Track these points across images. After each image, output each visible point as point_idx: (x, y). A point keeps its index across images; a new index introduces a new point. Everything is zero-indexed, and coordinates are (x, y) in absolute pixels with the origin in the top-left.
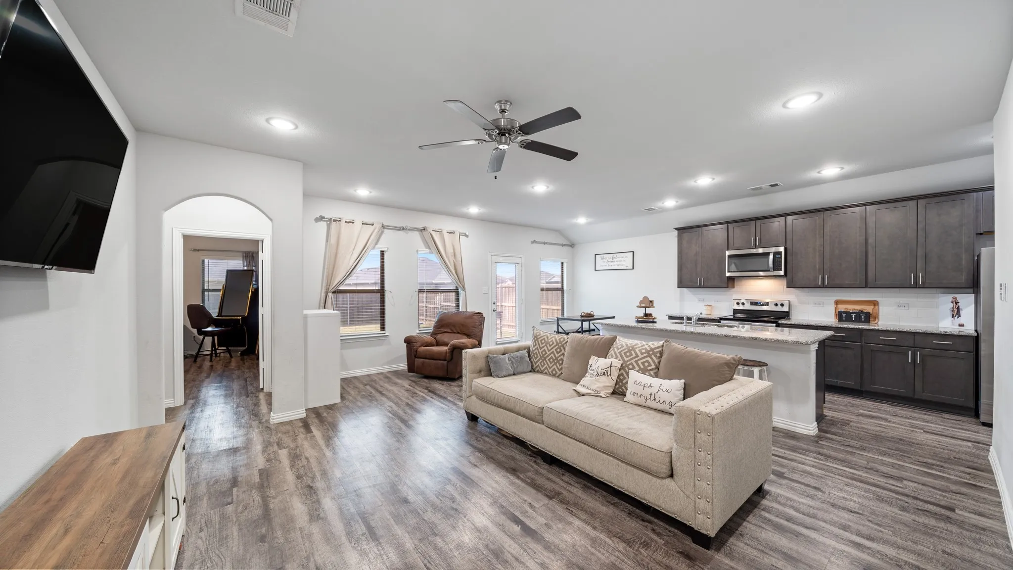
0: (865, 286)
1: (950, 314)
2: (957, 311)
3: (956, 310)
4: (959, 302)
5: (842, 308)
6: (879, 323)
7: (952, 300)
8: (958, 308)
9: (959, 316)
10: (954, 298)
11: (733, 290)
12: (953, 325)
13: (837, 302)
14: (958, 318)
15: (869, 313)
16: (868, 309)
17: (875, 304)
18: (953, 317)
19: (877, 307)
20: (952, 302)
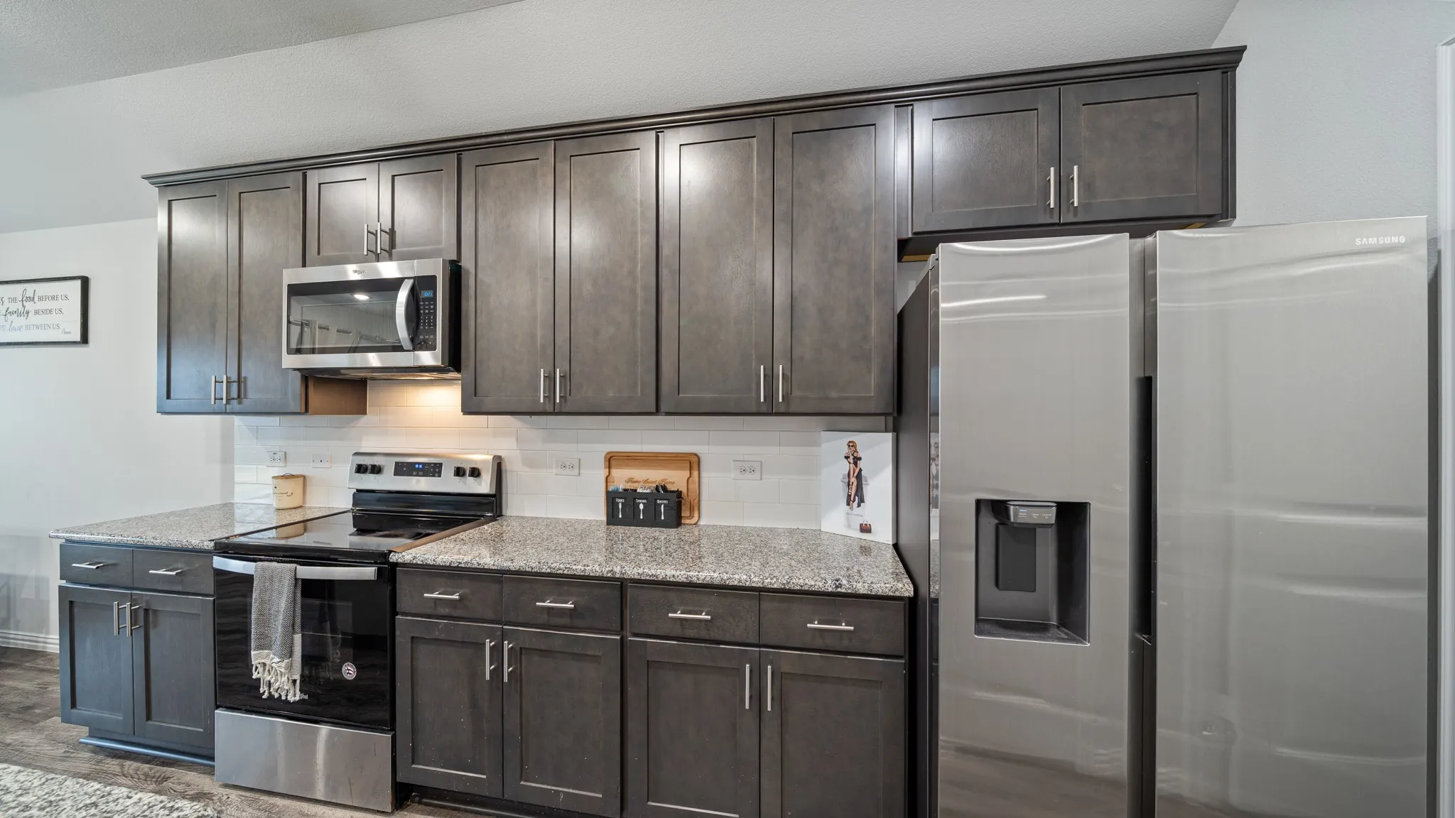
0: (654, 410)
1: (840, 492)
2: (857, 485)
3: (855, 483)
4: (860, 459)
5: (623, 478)
6: (702, 522)
7: (845, 450)
8: (859, 477)
9: (862, 501)
10: (852, 445)
11: (364, 420)
12: (849, 526)
13: (612, 460)
14: (859, 506)
15: (679, 493)
16: (676, 479)
17: (692, 462)
18: (848, 504)
19: (695, 473)
20: (847, 458)
